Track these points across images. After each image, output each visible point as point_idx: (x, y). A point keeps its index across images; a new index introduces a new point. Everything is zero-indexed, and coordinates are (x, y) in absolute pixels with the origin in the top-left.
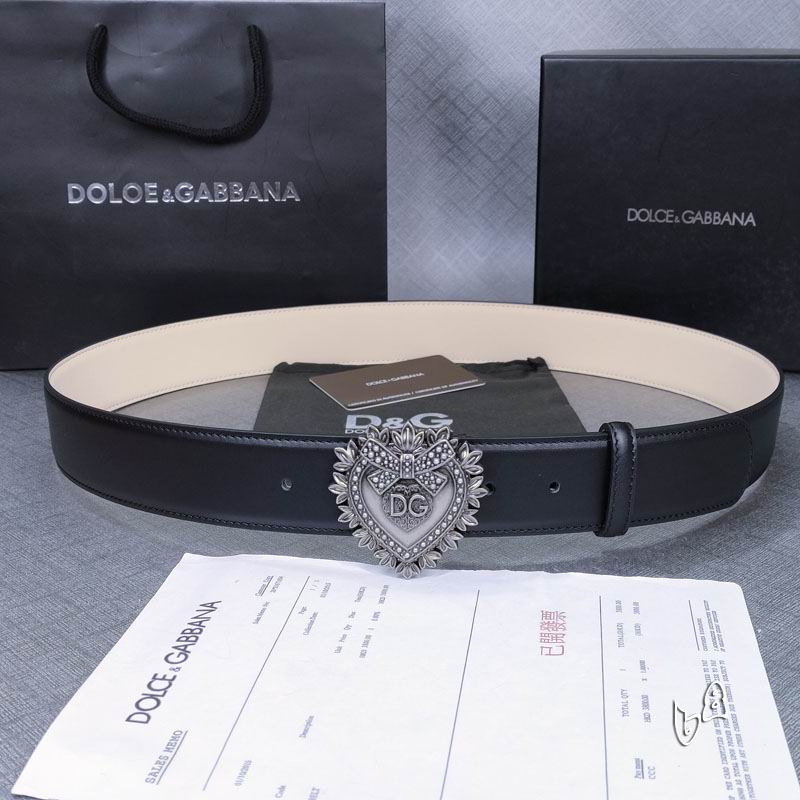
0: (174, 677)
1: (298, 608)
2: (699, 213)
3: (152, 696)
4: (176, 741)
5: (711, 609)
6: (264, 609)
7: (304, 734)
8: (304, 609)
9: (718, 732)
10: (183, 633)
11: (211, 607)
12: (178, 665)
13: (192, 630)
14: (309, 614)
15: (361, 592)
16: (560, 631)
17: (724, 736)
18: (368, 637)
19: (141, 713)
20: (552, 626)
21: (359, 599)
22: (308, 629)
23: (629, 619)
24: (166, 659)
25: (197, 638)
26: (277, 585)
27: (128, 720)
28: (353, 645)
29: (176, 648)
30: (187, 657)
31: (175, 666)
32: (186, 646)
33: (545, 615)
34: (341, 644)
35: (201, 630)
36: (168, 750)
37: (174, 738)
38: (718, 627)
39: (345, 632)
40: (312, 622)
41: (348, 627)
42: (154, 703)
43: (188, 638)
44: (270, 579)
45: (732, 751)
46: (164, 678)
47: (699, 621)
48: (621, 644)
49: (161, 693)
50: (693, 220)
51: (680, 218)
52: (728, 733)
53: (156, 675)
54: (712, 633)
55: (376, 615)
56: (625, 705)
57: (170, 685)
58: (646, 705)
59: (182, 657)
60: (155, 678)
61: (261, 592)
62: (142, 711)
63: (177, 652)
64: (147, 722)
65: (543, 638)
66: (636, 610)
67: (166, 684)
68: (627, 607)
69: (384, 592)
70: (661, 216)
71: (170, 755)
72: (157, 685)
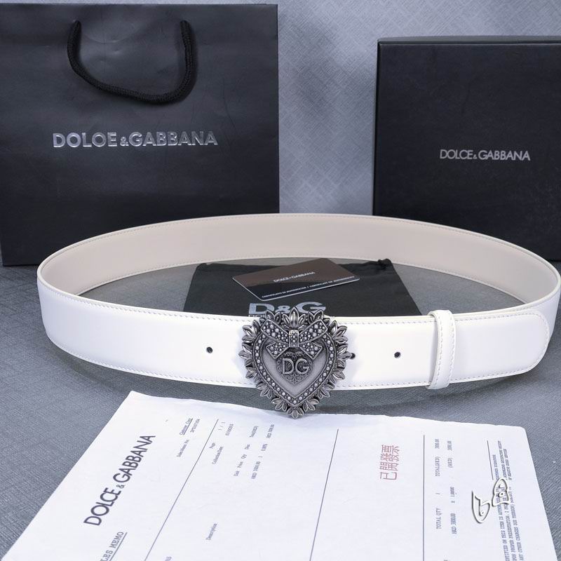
0: (120, 492)
1: (210, 444)
2: (490, 152)
3: (103, 505)
4: (118, 539)
5: (503, 447)
6: (185, 446)
7: (209, 537)
8: (214, 445)
9: (505, 541)
10: (127, 458)
11: (148, 440)
12: (123, 484)
13: (134, 458)
14: (217, 448)
15: (255, 429)
16: (395, 461)
17: (508, 544)
18: (258, 463)
19: (95, 517)
20: (389, 457)
21: (253, 435)
22: (216, 460)
23: (444, 454)
24: (114, 477)
25: (137, 465)
26: (195, 426)
27: (86, 522)
28: (247, 470)
29: (122, 470)
30: (129, 478)
31: (120, 484)
32: (129, 470)
33: (385, 448)
34: (239, 469)
35: (140, 459)
36: (113, 546)
37: (117, 538)
38: (507, 461)
39: (242, 460)
40: (219, 454)
41: (244, 456)
42: (104, 510)
43: (131, 463)
44: (190, 421)
45: (514, 555)
46: (112, 492)
47: (494, 456)
48: (437, 474)
49: (110, 503)
50: (486, 157)
51: (477, 156)
52: (512, 542)
53: (107, 489)
54: (503, 466)
55: (264, 447)
56: (439, 520)
57: (116, 498)
58: (453, 521)
59: (126, 478)
60: (106, 491)
61: (184, 432)
62: (96, 516)
63: (122, 473)
64: (98, 524)
65: (383, 466)
66: (450, 447)
67: (113, 496)
68: (443, 445)
69: (271, 430)
70: (464, 154)
71: (114, 550)
72: (107, 497)
